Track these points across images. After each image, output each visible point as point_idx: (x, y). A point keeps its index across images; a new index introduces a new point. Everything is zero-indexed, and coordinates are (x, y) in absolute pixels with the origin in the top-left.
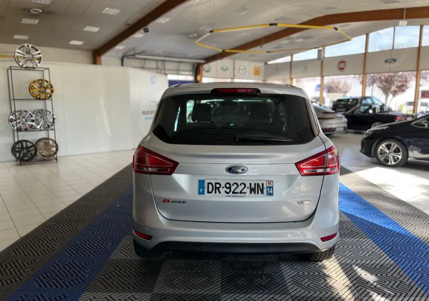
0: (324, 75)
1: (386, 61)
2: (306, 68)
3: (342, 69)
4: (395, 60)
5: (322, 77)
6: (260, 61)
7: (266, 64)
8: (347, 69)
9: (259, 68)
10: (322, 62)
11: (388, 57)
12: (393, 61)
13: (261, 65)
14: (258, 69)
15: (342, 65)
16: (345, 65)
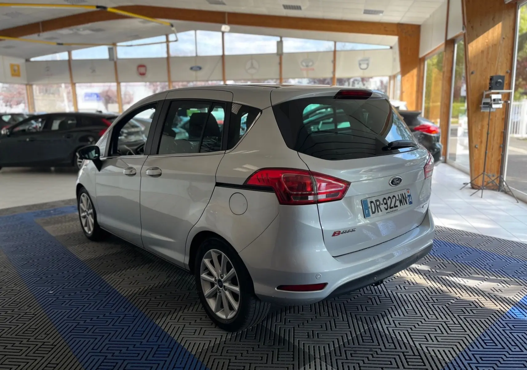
0: (120, 81)
1: (192, 68)
2: (94, 71)
3: (143, 74)
4: (200, 68)
5: (119, 83)
6: (19, 56)
7: (27, 60)
8: (149, 75)
9: (18, 66)
10: (115, 63)
11: (193, 65)
12: (198, 69)
13: (21, 62)
14: (16, 68)
15: (142, 70)
16: (146, 70)
